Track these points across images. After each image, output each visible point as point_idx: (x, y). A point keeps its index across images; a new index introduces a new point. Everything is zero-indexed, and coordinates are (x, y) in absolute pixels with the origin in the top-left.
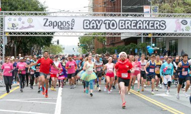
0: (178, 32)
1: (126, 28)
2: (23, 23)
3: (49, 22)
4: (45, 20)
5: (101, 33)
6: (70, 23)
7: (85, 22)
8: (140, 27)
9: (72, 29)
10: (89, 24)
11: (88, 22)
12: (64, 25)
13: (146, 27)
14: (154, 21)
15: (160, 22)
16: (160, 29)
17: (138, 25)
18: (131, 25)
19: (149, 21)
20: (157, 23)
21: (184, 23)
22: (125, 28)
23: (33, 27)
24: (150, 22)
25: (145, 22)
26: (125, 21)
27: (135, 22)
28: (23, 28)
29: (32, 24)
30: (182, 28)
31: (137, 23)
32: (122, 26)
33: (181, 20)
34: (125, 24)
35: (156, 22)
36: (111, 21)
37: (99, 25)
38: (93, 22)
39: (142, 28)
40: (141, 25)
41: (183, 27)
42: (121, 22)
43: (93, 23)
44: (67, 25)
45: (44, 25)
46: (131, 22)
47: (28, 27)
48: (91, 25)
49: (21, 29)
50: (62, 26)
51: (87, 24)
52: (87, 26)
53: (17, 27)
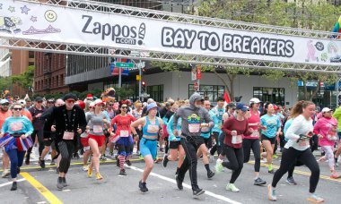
0: (311, 62)
1: (235, 49)
2: (34, 19)
3: (95, 24)
4: (86, 19)
5: (192, 56)
6: (137, 31)
7: (166, 31)
8: (255, 49)
9: (140, 43)
10: (173, 36)
11: (171, 32)
12: (126, 34)
13: (264, 49)
14: (277, 40)
15: (285, 43)
16: (285, 56)
17: (253, 47)
18: (241, 44)
19: (270, 40)
20: (281, 45)
21: (320, 47)
22: (232, 50)
23: (57, 31)
24: (272, 42)
25: (263, 41)
26: (233, 36)
27: (249, 39)
28: (32, 31)
29: (55, 25)
30: (316, 56)
31: (250, 42)
32: (228, 46)
33: (315, 42)
34: (232, 42)
35: (279, 42)
36: (210, 34)
37: (190, 40)
38: (180, 32)
39: (258, 52)
40: (258, 46)
41: (318, 54)
42: (226, 37)
43: (179, 36)
44: (131, 34)
45: (84, 31)
46: (242, 38)
47: (46, 32)
48: (176, 39)
49: (27, 33)
50: (121, 36)
51: (169, 36)
52: (168, 40)
53: (18, 27)
